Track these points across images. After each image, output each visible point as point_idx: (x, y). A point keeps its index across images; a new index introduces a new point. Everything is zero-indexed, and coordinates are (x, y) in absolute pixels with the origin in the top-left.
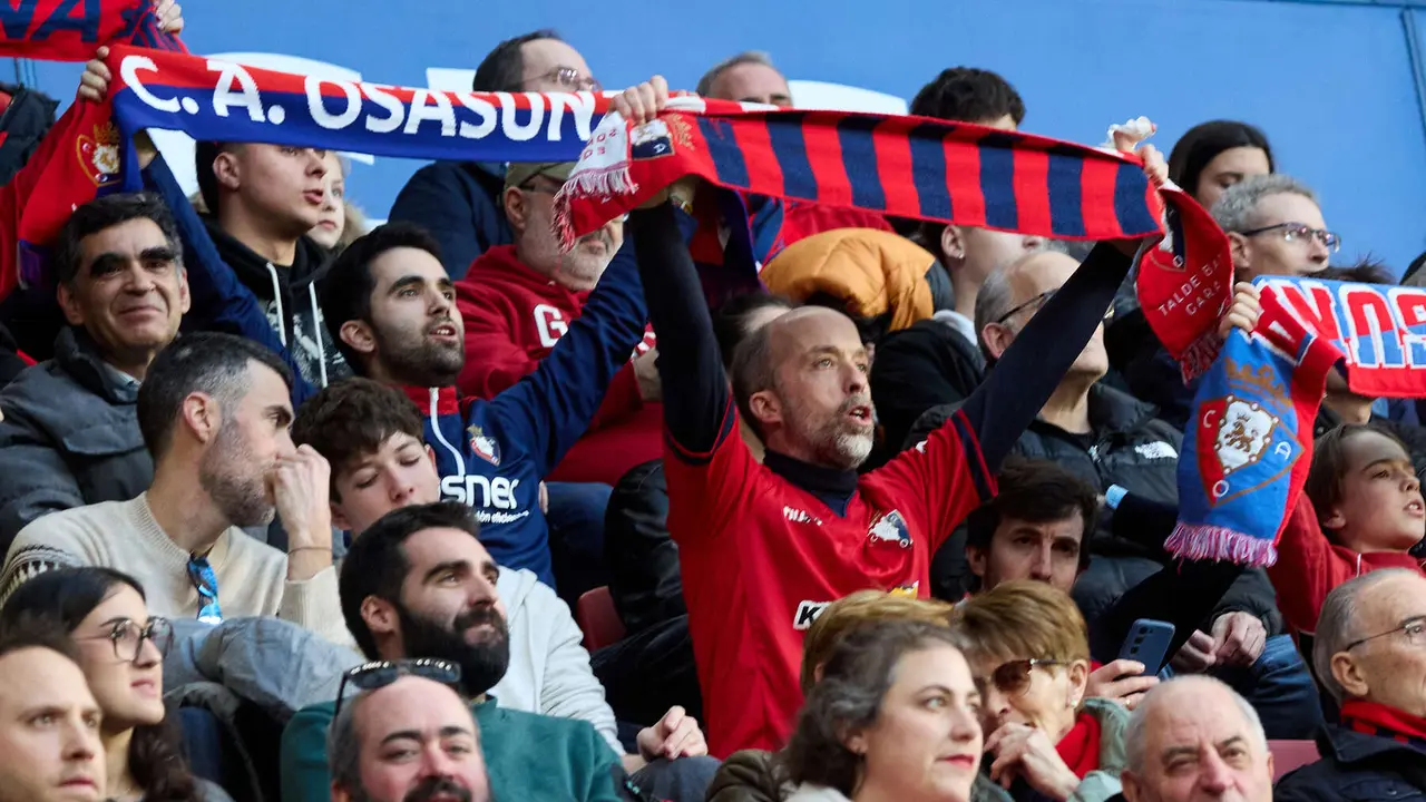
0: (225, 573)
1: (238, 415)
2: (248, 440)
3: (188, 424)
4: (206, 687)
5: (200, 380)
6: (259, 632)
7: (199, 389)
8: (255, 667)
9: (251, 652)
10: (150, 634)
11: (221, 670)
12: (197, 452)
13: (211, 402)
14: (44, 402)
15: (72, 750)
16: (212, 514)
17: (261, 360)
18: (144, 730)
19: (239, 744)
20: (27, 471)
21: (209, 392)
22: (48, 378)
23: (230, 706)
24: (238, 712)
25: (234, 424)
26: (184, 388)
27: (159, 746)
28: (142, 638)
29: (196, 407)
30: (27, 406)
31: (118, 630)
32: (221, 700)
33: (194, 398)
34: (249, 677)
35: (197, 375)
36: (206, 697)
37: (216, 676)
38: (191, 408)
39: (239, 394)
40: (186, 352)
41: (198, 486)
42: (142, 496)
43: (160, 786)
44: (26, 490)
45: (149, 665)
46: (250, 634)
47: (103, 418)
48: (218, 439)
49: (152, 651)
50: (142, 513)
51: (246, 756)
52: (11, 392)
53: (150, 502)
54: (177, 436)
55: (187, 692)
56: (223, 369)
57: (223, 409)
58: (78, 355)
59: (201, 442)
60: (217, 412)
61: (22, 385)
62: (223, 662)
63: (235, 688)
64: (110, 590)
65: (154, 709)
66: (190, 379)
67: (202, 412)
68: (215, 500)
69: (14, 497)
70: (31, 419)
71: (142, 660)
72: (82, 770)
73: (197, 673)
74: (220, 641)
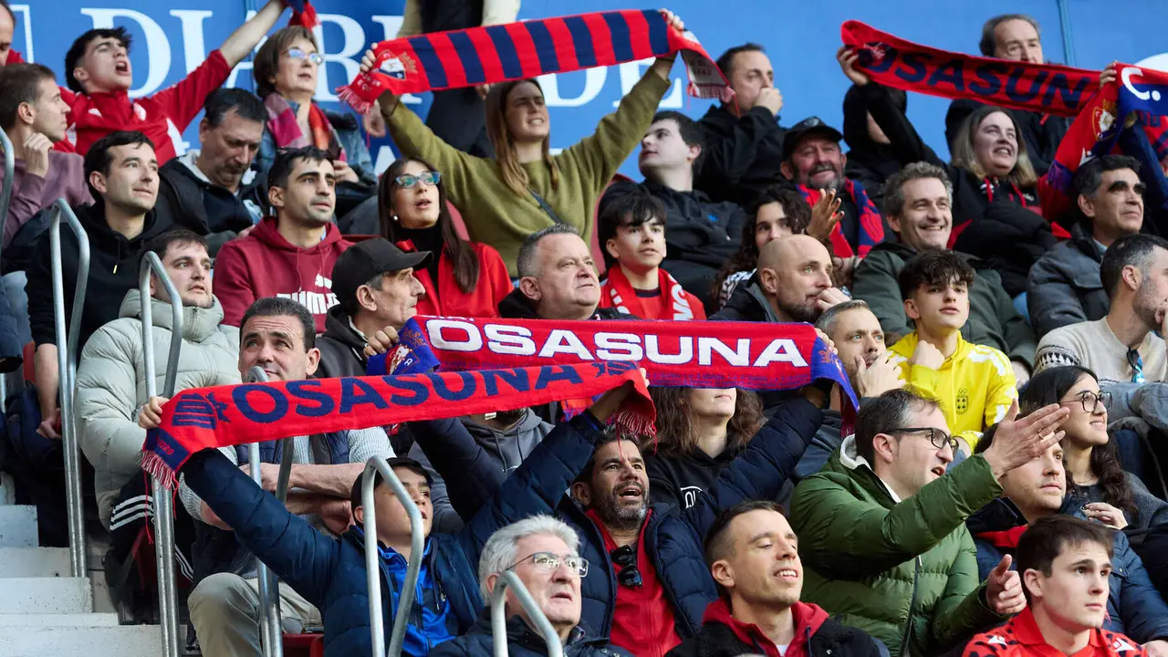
0: (1147, 358)
1: (1151, 275)
2: (1157, 286)
3: (1125, 282)
4: (1133, 420)
5: (1130, 259)
6: (1160, 392)
7: (1130, 264)
8: (1158, 410)
9: (1156, 403)
10: (1101, 399)
11: (1140, 411)
12: (1132, 295)
13: (1136, 270)
14: (1067, 262)
15: (1048, 471)
16: (1140, 325)
17: (1160, 245)
18: (1098, 448)
19: (1150, 449)
20: (1055, 295)
21: (1134, 265)
22: (1067, 249)
23: (1145, 430)
24: (1149, 433)
25: (1148, 279)
26: (1123, 264)
27: (1106, 456)
28: (1096, 401)
29: (1129, 273)
30: (1056, 262)
31: (1084, 398)
32: (1141, 427)
33: (1127, 268)
34: (1155, 415)
35: (1128, 256)
36: (1134, 425)
37: (1138, 414)
38: (1126, 274)
39: (1150, 264)
40: (1122, 245)
41: (1133, 312)
42: (1104, 318)
43: (1106, 475)
44: (1055, 305)
45: (1100, 414)
46: (1155, 393)
47: (1094, 270)
48: (1141, 287)
49: (1102, 407)
50: (1105, 328)
51: (1154, 455)
52: (1050, 256)
53: (1108, 322)
54: (1121, 289)
55: (1124, 422)
56: (1141, 252)
57: (1142, 272)
58: (1082, 238)
59: (1132, 290)
60: (1139, 273)
61: (1054, 253)
62: (1141, 407)
63: (1147, 420)
64: (1080, 378)
65: (1103, 437)
66: (1125, 259)
67: (1132, 275)
68: (1142, 318)
69: (1048, 308)
70: (1059, 270)
71: (1097, 412)
72: (1052, 480)
73: (1129, 411)
74: (1140, 395)
